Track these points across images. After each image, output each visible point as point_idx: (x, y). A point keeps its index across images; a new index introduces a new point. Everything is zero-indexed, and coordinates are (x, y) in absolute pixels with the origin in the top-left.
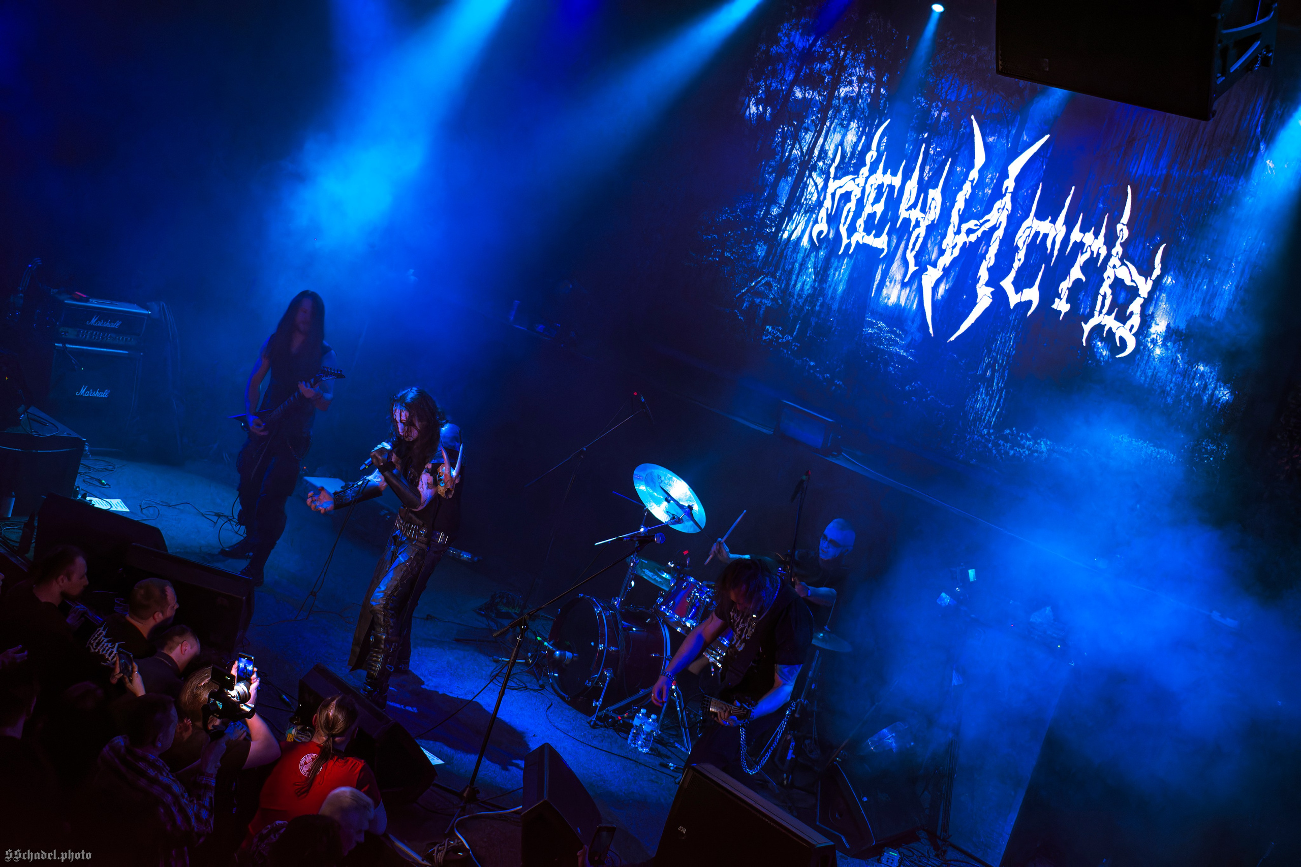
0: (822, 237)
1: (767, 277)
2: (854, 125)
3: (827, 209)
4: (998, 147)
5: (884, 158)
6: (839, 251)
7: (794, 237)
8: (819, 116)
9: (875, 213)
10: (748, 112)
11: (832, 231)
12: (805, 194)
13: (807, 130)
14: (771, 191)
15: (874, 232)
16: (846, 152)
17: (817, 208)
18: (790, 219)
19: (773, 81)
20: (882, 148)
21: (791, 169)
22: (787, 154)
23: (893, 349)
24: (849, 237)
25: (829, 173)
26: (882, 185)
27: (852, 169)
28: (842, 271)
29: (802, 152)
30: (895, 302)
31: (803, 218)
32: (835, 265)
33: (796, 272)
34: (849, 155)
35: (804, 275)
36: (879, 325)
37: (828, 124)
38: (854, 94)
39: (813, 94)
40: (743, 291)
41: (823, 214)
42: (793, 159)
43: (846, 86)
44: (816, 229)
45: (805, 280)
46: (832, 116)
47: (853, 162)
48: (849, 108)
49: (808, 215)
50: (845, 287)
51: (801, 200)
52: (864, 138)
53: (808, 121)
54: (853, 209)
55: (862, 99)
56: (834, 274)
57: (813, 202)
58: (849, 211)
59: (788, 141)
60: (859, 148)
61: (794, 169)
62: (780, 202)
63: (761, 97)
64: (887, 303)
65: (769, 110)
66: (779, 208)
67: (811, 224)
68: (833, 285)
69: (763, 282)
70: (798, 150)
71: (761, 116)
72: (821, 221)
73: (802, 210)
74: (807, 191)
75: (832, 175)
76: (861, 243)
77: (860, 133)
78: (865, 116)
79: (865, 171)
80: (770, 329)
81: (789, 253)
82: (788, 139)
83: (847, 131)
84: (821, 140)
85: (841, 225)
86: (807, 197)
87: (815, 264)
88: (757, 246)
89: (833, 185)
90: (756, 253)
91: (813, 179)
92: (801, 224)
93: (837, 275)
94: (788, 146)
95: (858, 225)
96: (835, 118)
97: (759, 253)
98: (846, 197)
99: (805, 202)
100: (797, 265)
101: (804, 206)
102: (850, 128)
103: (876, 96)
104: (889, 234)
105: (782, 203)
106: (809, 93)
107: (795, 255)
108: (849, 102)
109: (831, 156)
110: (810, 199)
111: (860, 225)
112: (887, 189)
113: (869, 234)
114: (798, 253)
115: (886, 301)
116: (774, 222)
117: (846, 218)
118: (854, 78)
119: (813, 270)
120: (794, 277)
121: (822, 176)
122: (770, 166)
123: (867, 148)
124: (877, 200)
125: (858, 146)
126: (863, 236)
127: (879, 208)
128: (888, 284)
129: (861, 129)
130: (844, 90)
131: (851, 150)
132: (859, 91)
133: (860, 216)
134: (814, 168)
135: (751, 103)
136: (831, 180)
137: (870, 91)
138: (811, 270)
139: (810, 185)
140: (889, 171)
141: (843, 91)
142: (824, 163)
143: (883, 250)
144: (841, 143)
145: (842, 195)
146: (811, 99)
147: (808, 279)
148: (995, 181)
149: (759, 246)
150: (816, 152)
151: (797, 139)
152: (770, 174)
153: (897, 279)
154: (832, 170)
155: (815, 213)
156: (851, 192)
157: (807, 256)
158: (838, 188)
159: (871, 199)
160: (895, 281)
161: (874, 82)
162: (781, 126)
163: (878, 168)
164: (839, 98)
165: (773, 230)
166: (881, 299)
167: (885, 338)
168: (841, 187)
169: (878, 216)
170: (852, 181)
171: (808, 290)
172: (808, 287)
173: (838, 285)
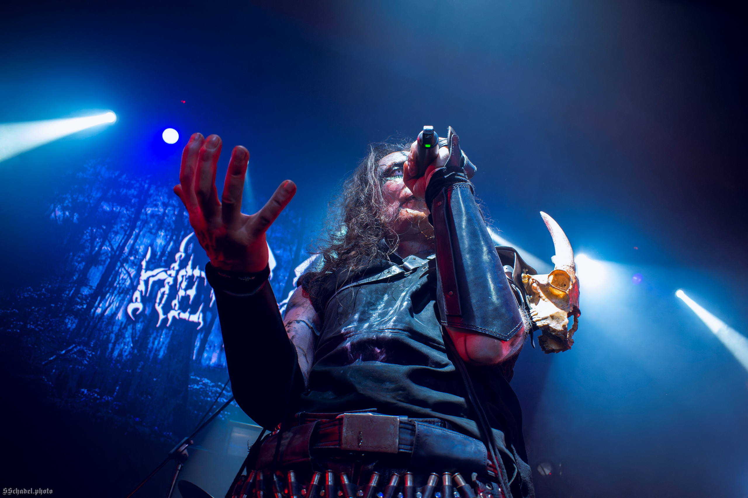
0: (138, 313)
1: (80, 346)
2: (162, 233)
3: (141, 292)
4: (285, 256)
5: (192, 258)
6: (157, 323)
7: (107, 313)
8: (128, 224)
9: (188, 297)
10: (53, 215)
11: (147, 309)
12: (118, 280)
13: (116, 233)
14: (81, 276)
15: (189, 310)
16: (156, 251)
17: (131, 291)
18: (103, 298)
19: (80, 196)
20: (190, 251)
21: (102, 261)
22: (97, 249)
23: (220, 400)
24: (166, 312)
25: (141, 266)
26: (193, 276)
27: (163, 264)
28: (161, 339)
29: (112, 248)
30: (216, 362)
31: (116, 298)
32: (155, 335)
33: (113, 341)
34: (159, 253)
35: (121, 343)
36: (204, 382)
37: (137, 231)
38: (160, 213)
39: (121, 209)
40: (52, 358)
41: (137, 294)
42: (103, 254)
43: (151, 207)
44: (131, 308)
45: (123, 348)
46: (140, 226)
47: (163, 259)
48: (157, 222)
49: (122, 295)
50: (166, 352)
51: (114, 284)
52: (172, 244)
53: (117, 227)
54: (167, 292)
55: (168, 216)
56: (153, 343)
57: (127, 286)
58: (163, 294)
59: (97, 239)
60: (169, 249)
61: (105, 261)
62: (91, 284)
63: (68, 206)
64: (209, 363)
65: (76, 216)
66: (90, 289)
67: (125, 303)
68: (154, 351)
69: (75, 350)
70: (109, 246)
71: (67, 221)
72: (136, 300)
73: (116, 292)
74: (120, 277)
75: (144, 267)
76: (177, 317)
77: (167, 239)
78: (171, 228)
79: (176, 266)
80: (86, 391)
81: (103, 326)
82: (97, 238)
83: (156, 237)
84: (131, 241)
85: (157, 305)
86: (120, 282)
87: (132, 334)
88: (67, 321)
89: (144, 275)
90: (66, 324)
91: (125, 269)
92: (115, 303)
93: (156, 343)
94: (98, 243)
95: (173, 304)
96: (144, 226)
97: (69, 326)
98: (160, 283)
99: (118, 286)
100: (113, 336)
101: (118, 289)
102: (158, 235)
103: (180, 216)
104: (202, 311)
105: (93, 285)
106: (117, 208)
107: (110, 328)
108: (156, 218)
109: (142, 253)
110: (123, 284)
111: (175, 305)
112: (198, 280)
113: (184, 312)
114: (113, 325)
115: (207, 362)
116: (86, 300)
117: (161, 299)
118: (160, 203)
119: (130, 339)
120: (110, 346)
121: (134, 267)
122: (79, 257)
123: (176, 250)
124: (189, 287)
125: (167, 248)
126: (179, 314)
127: (192, 293)
128: (207, 348)
129: (168, 237)
130: (151, 209)
131: (161, 250)
132: (164, 212)
133: (175, 298)
134: (126, 260)
135: (57, 209)
136: (143, 271)
137: (174, 214)
138: (128, 339)
139: (122, 273)
140: (198, 267)
141: (149, 211)
142: (135, 258)
143: (199, 323)
144: (151, 245)
145: (154, 283)
146: (119, 212)
147: (126, 347)
148: (286, 278)
149: (69, 319)
150: (127, 250)
151: (105, 238)
152: (79, 263)
153: (216, 345)
154: (144, 263)
155: (130, 295)
156: (164, 280)
157: (123, 328)
158: (150, 277)
159: (184, 285)
160: (215, 346)
161: (177, 207)
162: (90, 228)
163: (187, 264)
164: (146, 214)
165: (85, 306)
166: (203, 361)
167: (211, 392)
168: (153, 276)
169: (192, 298)
170: (164, 273)
171: (127, 356)
172: (126, 353)
173: (159, 351)
